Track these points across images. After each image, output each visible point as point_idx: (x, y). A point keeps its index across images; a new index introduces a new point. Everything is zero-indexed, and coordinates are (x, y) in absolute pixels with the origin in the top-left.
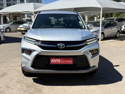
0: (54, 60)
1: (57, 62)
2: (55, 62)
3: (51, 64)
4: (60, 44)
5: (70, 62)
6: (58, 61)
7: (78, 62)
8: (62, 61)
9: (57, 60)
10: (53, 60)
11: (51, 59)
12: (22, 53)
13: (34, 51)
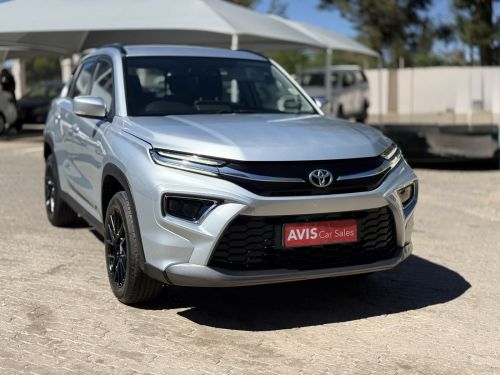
0: (298, 231)
1: (307, 237)
2: (301, 237)
3: (288, 246)
4: (316, 173)
5: (348, 234)
6: (311, 235)
7: (369, 233)
8: (323, 235)
9: (308, 230)
10: (292, 232)
11: (287, 229)
12: (164, 215)
13: (221, 201)
